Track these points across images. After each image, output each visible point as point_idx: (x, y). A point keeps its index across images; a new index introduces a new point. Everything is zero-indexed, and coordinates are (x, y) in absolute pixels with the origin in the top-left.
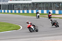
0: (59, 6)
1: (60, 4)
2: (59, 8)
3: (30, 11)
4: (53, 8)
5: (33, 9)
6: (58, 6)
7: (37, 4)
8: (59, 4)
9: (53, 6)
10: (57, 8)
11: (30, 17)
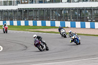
0: (61, 14)
1: (63, 12)
2: (61, 17)
3: (15, 23)
4: (51, 17)
5: (19, 19)
6: (59, 15)
7: (26, 11)
8: (61, 12)
9: (51, 15)
10: (59, 17)
11: (15, 32)
